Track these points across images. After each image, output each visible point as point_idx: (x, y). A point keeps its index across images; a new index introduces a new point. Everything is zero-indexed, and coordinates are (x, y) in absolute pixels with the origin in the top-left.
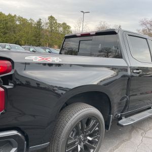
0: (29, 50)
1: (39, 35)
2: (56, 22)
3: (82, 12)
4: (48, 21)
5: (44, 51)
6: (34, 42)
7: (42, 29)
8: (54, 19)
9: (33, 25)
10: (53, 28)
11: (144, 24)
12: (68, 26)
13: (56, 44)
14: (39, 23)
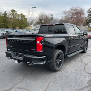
0: (4, 31)
1: (6, 21)
2: (16, 13)
3: (32, 7)
4: (11, 13)
5: (13, 31)
6: (3, 26)
7: (8, 18)
8: (15, 11)
9: (1, 15)
10: (15, 17)
11: (65, 13)
12: (24, 15)
13: (18, 26)
14: (5, 14)
